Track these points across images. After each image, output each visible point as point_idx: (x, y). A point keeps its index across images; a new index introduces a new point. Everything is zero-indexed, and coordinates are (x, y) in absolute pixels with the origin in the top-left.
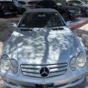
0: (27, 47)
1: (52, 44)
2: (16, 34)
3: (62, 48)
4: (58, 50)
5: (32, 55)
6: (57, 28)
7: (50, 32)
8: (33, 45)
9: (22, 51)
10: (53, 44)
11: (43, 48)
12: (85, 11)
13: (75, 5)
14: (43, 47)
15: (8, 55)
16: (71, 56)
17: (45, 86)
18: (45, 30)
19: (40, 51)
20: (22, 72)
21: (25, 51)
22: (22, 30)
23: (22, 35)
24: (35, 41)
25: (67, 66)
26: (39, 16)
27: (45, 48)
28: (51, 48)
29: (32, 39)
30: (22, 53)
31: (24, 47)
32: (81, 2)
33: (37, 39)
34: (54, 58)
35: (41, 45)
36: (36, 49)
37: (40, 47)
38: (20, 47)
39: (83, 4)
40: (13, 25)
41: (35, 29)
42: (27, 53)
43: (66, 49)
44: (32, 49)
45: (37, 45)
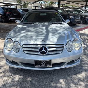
0: (29, 33)
1: (52, 32)
2: (19, 26)
3: (61, 35)
4: (57, 36)
6: (57, 23)
7: (51, 25)
8: (35, 32)
9: (25, 35)
11: (44, 33)
12: (85, 18)
13: (75, 13)
16: (67, 40)
18: (46, 24)
19: (41, 35)
21: (27, 35)
23: (25, 26)
27: (45, 34)
28: (50, 34)
29: (34, 29)
31: (27, 33)
32: (82, 12)
33: (38, 28)
34: (53, 40)
35: (42, 32)
36: (38, 34)
38: (23, 33)
39: (83, 13)
41: (37, 23)
42: (30, 36)
43: (64, 35)
44: (34, 34)
45: (38, 32)
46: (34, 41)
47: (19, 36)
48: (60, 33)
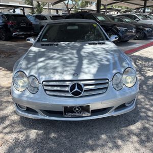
0: (51, 62)
1: (87, 58)
2: (34, 49)
3: (102, 62)
4: (96, 64)
5: (59, 69)
6: (96, 42)
7: (85, 46)
8: (60, 59)
9: (44, 66)
10: (89, 58)
12: (143, 30)
13: (127, 20)
14: (74, 60)
15: (25, 72)
16: (114, 72)
17: (77, 109)
18: (77, 44)
19: (70, 65)
20: (46, 90)
21: (49, 65)
22: (43, 45)
23: (43, 50)
24: (63, 55)
25: (108, 83)
26: (69, 28)
27: (77, 62)
28: (85, 62)
29: (58, 54)
30: (45, 68)
31: (47, 62)
32: (137, 18)
33: (65, 53)
35: (71, 59)
36: (65, 63)
37: (69, 61)
38: (41, 62)
39: (139, 20)
40: (29, 40)
41: (63, 44)
42: (52, 67)
43: (107, 63)
44: (58, 63)
45: (66, 59)
46: (60, 74)
47: (36, 67)
48: (101, 60)
